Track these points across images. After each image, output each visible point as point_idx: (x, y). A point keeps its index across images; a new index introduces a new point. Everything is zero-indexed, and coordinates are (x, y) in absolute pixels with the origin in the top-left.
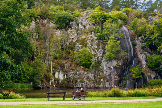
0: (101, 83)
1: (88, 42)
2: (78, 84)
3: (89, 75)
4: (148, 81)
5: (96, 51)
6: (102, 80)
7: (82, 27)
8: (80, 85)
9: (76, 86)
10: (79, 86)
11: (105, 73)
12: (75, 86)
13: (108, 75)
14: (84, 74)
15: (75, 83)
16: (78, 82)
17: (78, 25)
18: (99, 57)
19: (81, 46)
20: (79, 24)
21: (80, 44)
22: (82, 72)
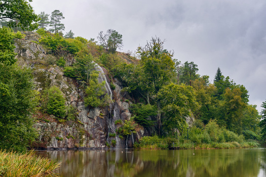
0: (83, 141)
1: (51, 78)
2: (53, 142)
3: (67, 129)
4: (139, 138)
5: (68, 92)
6: (84, 137)
7: (32, 55)
8: (56, 144)
9: (51, 146)
10: (54, 146)
11: (86, 126)
12: (49, 145)
13: (91, 130)
14: (58, 127)
15: (49, 141)
16: (52, 139)
17: (24, 50)
18: (72, 102)
19: (39, 83)
20: (26, 50)
21: (38, 81)
22: (56, 124)
